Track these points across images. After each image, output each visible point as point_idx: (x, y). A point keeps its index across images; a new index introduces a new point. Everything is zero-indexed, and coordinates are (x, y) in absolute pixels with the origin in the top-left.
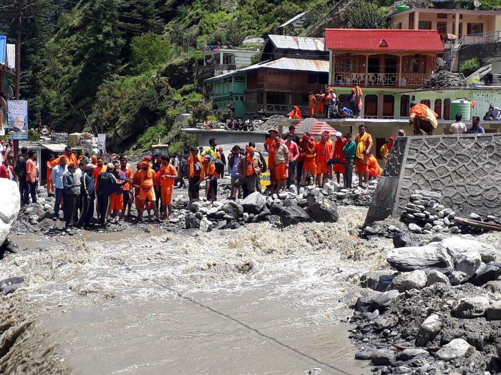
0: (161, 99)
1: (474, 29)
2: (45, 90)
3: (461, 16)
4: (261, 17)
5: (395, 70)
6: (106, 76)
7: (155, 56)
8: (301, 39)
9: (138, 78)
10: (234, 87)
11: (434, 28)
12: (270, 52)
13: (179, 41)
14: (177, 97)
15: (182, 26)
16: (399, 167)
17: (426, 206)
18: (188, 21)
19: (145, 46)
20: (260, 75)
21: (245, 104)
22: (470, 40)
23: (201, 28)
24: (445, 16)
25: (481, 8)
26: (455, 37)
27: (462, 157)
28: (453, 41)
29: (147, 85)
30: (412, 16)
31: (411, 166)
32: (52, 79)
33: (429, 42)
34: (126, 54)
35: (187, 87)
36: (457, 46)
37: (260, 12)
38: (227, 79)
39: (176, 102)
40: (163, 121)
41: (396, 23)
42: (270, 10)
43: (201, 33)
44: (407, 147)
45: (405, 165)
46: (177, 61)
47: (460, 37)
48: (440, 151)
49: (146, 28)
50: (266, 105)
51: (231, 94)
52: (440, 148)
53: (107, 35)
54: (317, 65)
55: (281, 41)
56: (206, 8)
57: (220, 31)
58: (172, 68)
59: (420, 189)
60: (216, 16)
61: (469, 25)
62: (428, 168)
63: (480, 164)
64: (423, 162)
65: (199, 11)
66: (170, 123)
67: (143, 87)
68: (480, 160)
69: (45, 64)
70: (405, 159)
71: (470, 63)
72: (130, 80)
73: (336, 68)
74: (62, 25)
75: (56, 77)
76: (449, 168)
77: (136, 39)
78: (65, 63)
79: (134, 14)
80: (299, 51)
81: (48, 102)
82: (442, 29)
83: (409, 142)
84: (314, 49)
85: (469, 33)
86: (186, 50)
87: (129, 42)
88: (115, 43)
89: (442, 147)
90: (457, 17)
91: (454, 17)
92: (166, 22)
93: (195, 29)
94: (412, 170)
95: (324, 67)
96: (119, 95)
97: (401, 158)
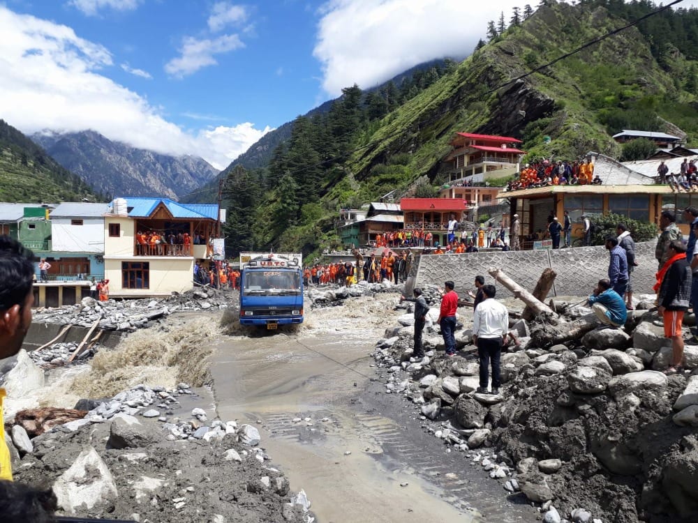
0: (317, 238)
1: (486, 198)
2: (255, 235)
3: (479, 191)
4: (372, 193)
5: (439, 221)
6: (288, 227)
7: (313, 216)
8: (389, 205)
9: (305, 227)
10: (353, 231)
11: (464, 197)
12: (372, 212)
13: (327, 207)
14: (325, 237)
15: (329, 199)
16: (416, 271)
17: (431, 293)
18: (334, 196)
19: (310, 210)
20: (366, 224)
21: (359, 240)
22: (483, 204)
23: (340, 200)
24: (470, 191)
25: (490, 186)
26: (476, 201)
27: (452, 266)
28: (474, 204)
29: (309, 231)
30: (451, 191)
31: (423, 271)
32: (260, 229)
33: (461, 205)
34: (299, 214)
35: (330, 232)
36: (476, 207)
37: (372, 191)
38: (349, 227)
39: (325, 240)
40: (318, 250)
41: (443, 195)
42: (377, 189)
43: (339, 202)
44: (421, 260)
45: (419, 270)
46: (324, 218)
47: (478, 202)
48: (439, 263)
49: (311, 200)
50: (369, 241)
51: (351, 235)
52: (439, 261)
53: (289, 204)
54: (398, 218)
55: (377, 206)
56: (343, 189)
57: (350, 201)
58: (323, 222)
59: (428, 283)
60: (347, 193)
61: (483, 196)
62: (432, 271)
63: (462, 270)
64: (430, 269)
65: (339, 190)
66: (321, 252)
67: (307, 232)
68: (461, 268)
69: (255, 221)
70: (419, 267)
71: (483, 216)
72: (300, 229)
73: (406, 220)
74: (265, 199)
75: (262, 228)
76: (444, 272)
77: (304, 206)
78: (267, 220)
79: (303, 192)
80: (388, 211)
81: (257, 242)
82: (468, 197)
83: (421, 258)
84: (396, 210)
85: (483, 200)
86: (330, 211)
87: (300, 207)
88: (293, 208)
89: (440, 261)
90: (477, 191)
91: (475, 191)
92: (321, 197)
93: (336, 201)
94: (423, 273)
95: (401, 219)
96: (294, 237)
97: (417, 266)
